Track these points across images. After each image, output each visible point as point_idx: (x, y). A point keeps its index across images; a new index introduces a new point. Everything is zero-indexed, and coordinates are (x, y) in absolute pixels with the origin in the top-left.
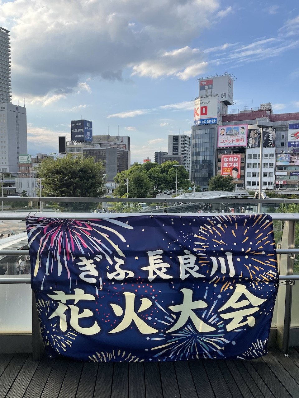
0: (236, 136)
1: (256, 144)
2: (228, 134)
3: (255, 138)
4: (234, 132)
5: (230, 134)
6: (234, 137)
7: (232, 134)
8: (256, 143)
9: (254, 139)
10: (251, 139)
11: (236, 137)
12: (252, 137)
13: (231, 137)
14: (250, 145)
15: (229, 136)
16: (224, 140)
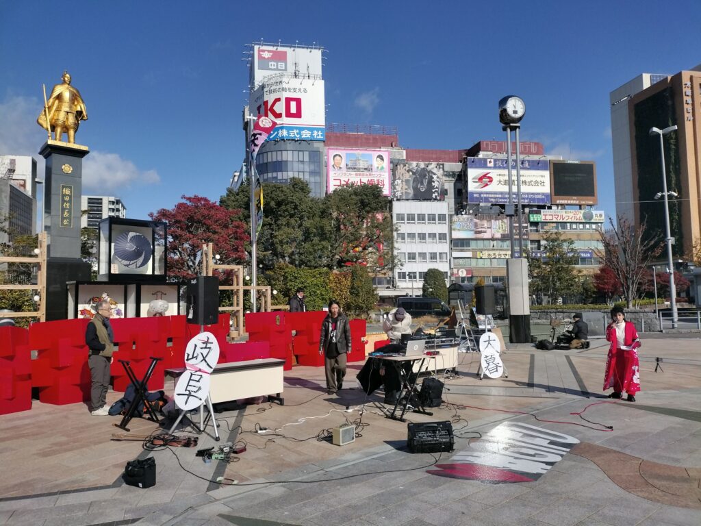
0: (366, 173)
1: (409, 193)
2: (349, 168)
3: (407, 181)
4: (362, 164)
5: (355, 168)
6: (363, 175)
7: (359, 169)
8: (409, 191)
9: (404, 183)
10: (398, 182)
11: (367, 175)
12: (401, 178)
13: (356, 175)
14: (398, 194)
15: (352, 173)
16: (342, 179)
